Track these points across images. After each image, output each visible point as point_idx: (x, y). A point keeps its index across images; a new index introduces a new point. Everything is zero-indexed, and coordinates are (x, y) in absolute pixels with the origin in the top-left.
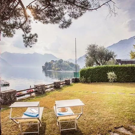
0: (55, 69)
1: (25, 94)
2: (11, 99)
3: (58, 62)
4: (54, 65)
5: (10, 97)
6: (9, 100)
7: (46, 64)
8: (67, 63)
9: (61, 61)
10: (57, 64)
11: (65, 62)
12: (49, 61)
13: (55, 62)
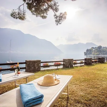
0: (94, 54)
1: (51, 66)
2: (35, 68)
3: (97, 48)
4: (93, 51)
5: (34, 66)
6: (32, 68)
7: (88, 50)
8: (106, 49)
9: (100, 47)
10: (96, 49)
11: (103, 47)
12: (90, 48)
13: (95, 48)
